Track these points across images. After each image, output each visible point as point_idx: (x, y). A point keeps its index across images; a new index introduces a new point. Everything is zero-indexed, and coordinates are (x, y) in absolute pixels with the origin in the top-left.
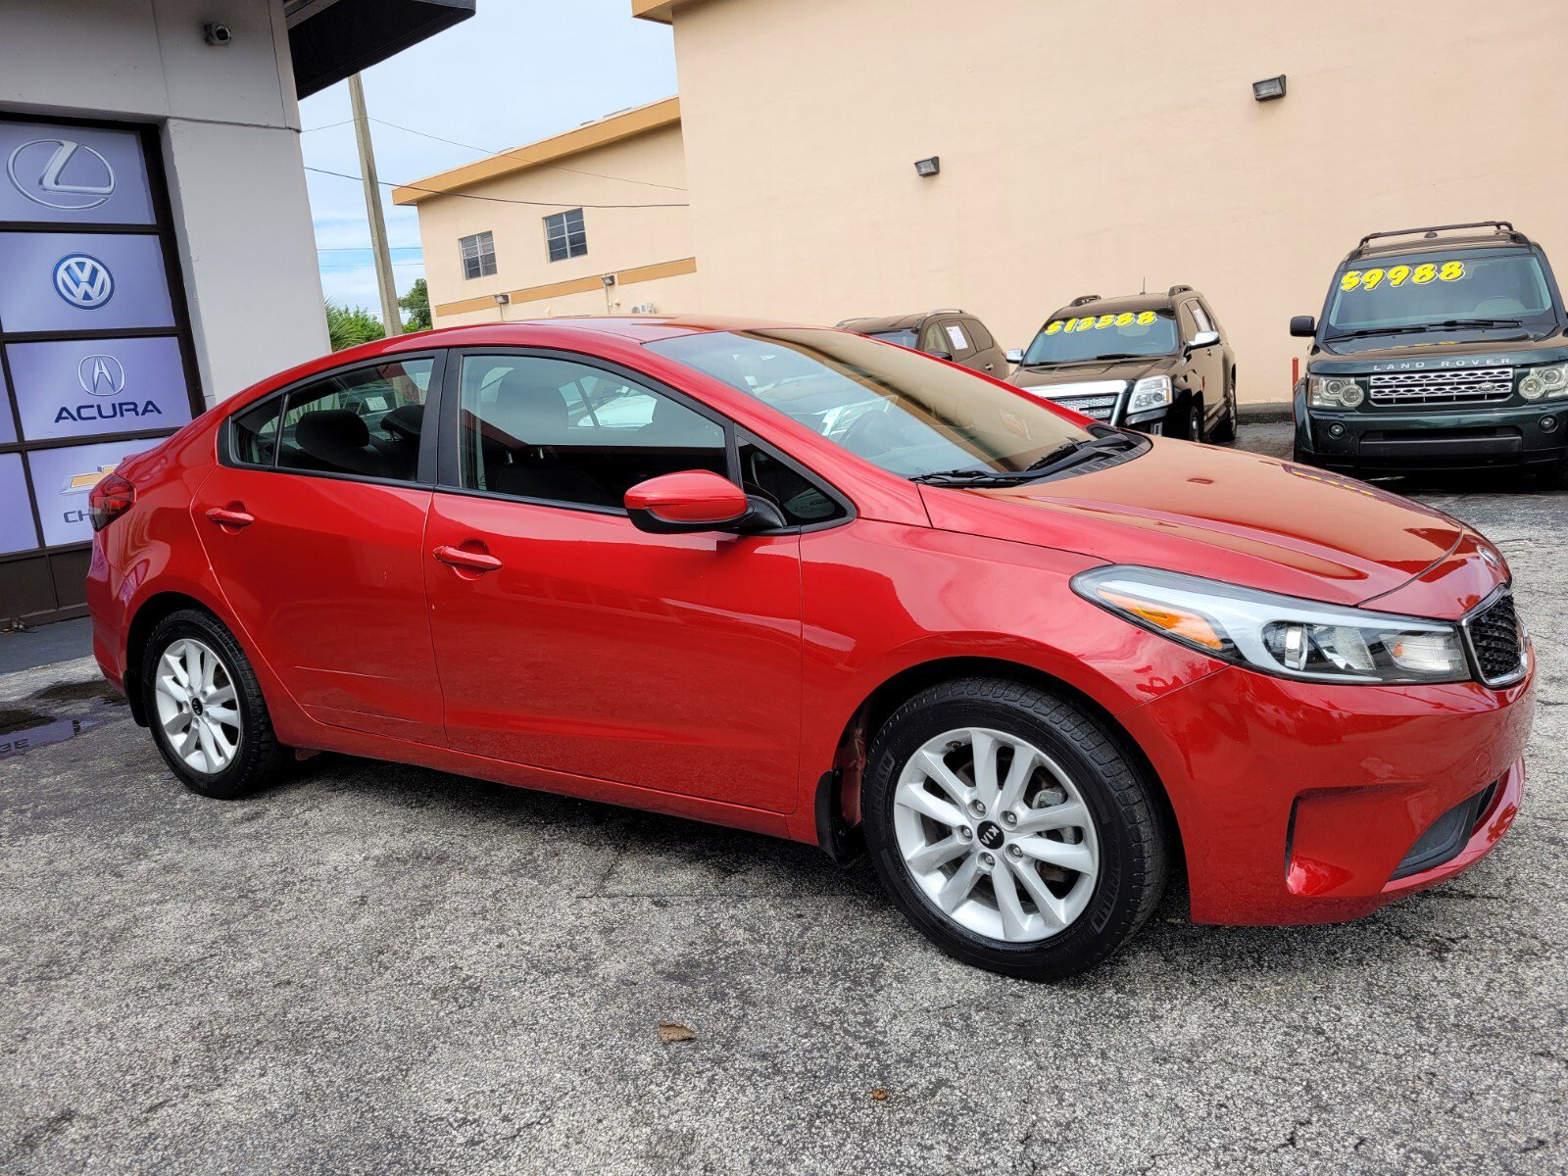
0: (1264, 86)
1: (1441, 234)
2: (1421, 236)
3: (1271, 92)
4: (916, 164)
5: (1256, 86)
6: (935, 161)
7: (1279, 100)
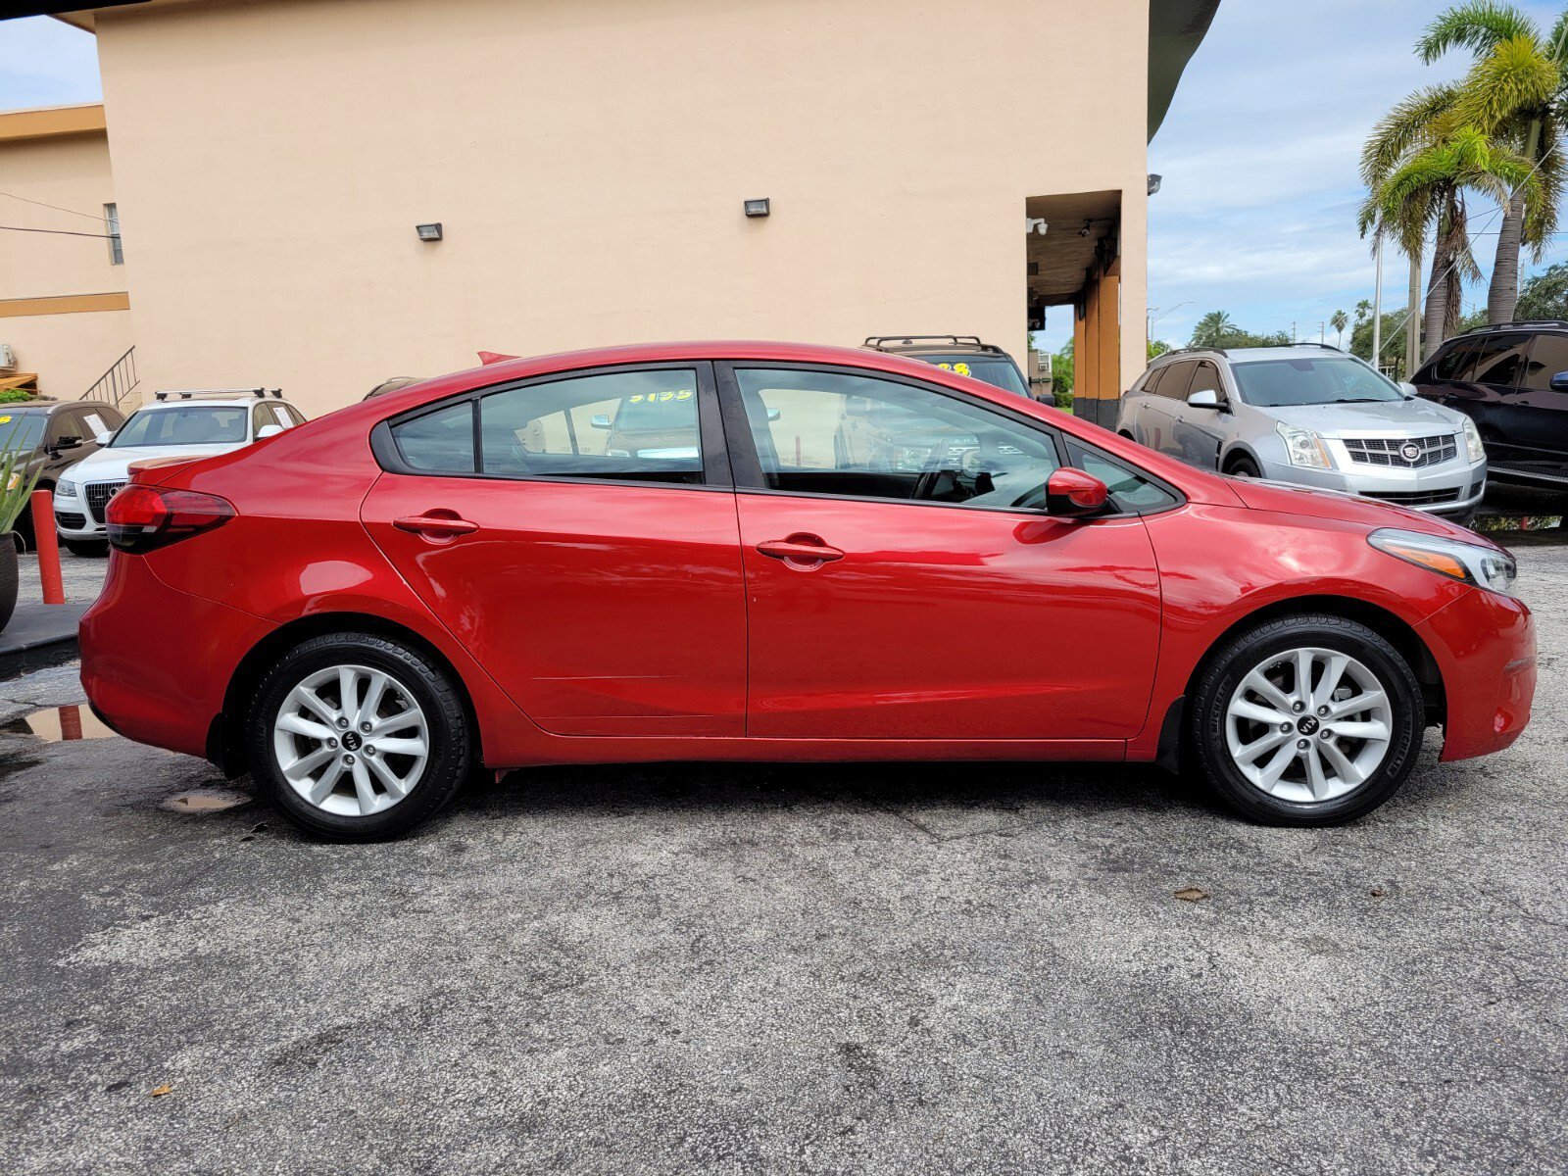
0: (754, 205)
1: (915, 342)
2: (900, 343)
3: (757, 212)
4: (418, 227)
5: (746, 203)
6: (438, 227)
7: (765, 218)
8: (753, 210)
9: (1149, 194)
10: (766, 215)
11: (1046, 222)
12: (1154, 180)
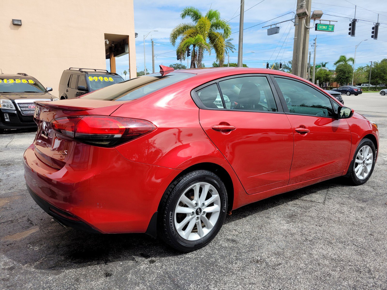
7: (20, 26)
8: (16, 23)
9: (135, 37)
10: (20, 25)
11: (108, 41)
12: (136, 34)
